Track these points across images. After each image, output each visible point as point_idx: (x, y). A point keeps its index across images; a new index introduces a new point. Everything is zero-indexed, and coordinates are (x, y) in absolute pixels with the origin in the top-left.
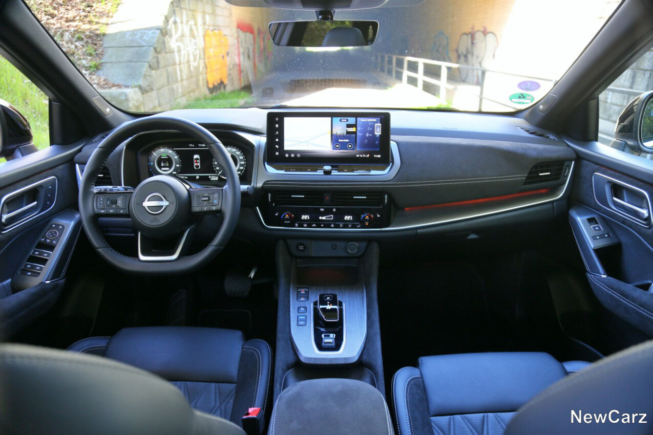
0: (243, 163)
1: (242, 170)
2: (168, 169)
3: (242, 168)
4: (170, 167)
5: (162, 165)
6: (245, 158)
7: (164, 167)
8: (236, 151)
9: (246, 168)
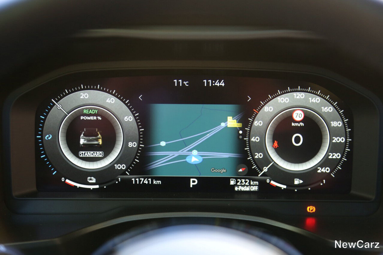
0: (342, 140)
1: (338, 161)
2: (99, 154)
3: (337, 156)
4: (107, 148)
5: (82, 141)
6: (350, 124)
7: (87, 147)
8: (321, 105)
9: (349, 156)
